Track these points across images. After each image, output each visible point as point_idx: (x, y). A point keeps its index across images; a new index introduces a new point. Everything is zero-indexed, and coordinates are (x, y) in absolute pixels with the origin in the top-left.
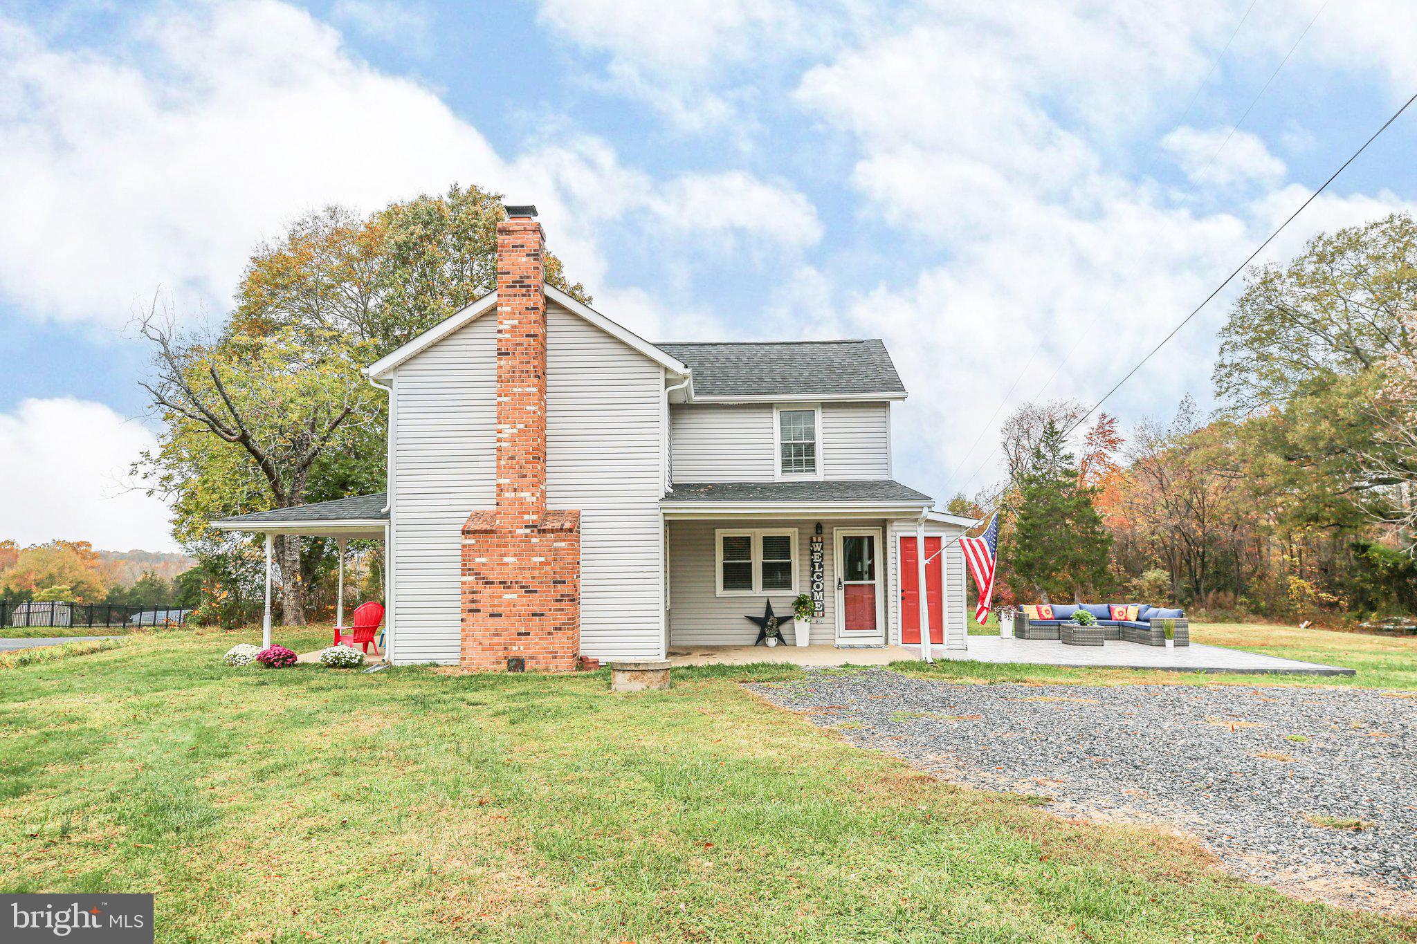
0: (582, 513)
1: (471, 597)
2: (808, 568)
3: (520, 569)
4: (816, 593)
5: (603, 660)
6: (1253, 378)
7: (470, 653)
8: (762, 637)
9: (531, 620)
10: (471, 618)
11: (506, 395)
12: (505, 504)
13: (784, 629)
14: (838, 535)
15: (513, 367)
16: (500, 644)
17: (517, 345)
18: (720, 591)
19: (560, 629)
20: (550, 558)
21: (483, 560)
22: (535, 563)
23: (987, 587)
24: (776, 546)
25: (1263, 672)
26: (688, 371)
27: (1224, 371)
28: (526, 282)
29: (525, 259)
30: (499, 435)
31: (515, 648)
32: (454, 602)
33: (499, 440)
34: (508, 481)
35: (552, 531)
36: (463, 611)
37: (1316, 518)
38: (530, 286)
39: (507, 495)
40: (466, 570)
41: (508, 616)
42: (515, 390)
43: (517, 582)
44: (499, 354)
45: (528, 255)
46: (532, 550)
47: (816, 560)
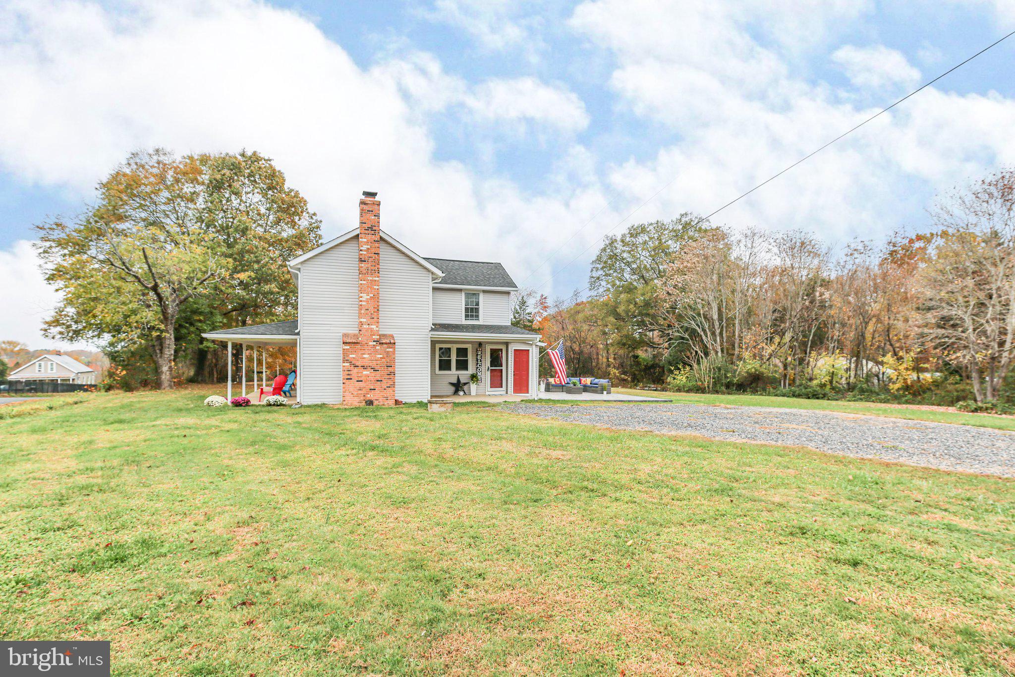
0: (396, 335)
1: (347, 372)
2: (475, 362)
3: (371, 360)
4: (478, 373)
5: (404, 401)
6: (603, 283)
7: (347, 398)
8: (456, 392)
9: (376, 383)
10: (347, 382)
11: (364, 280)
12: (363, 331)
13: (465, 388)
14: (488, 348)
15: (367, 267)
16: (361, 394)
17: (370, 257)
18: (438, 371)
19: (389, 387)
20: (385, 356)
21: (354, 356)
22: (378, 358)
24: (462, 352)
25: (646, 401)
26: (444, 275)
27: (593, 280)
28: (374, 228)
29: (373, 217)
30: (361, 299)
31: (369, 396)
32: (341, 376)
34: (365, 320)
35: (386, 343)
36: (344, 379)
37: (624, 344)
38: (375, 231)
39: (365, 326)
40: (345, 360)
41: (365, 382)
42: (368, 278)
43: (369, 366)
44: (360, 261)
45: (373, 215)
46: (376, 352)
47: (478, 358)
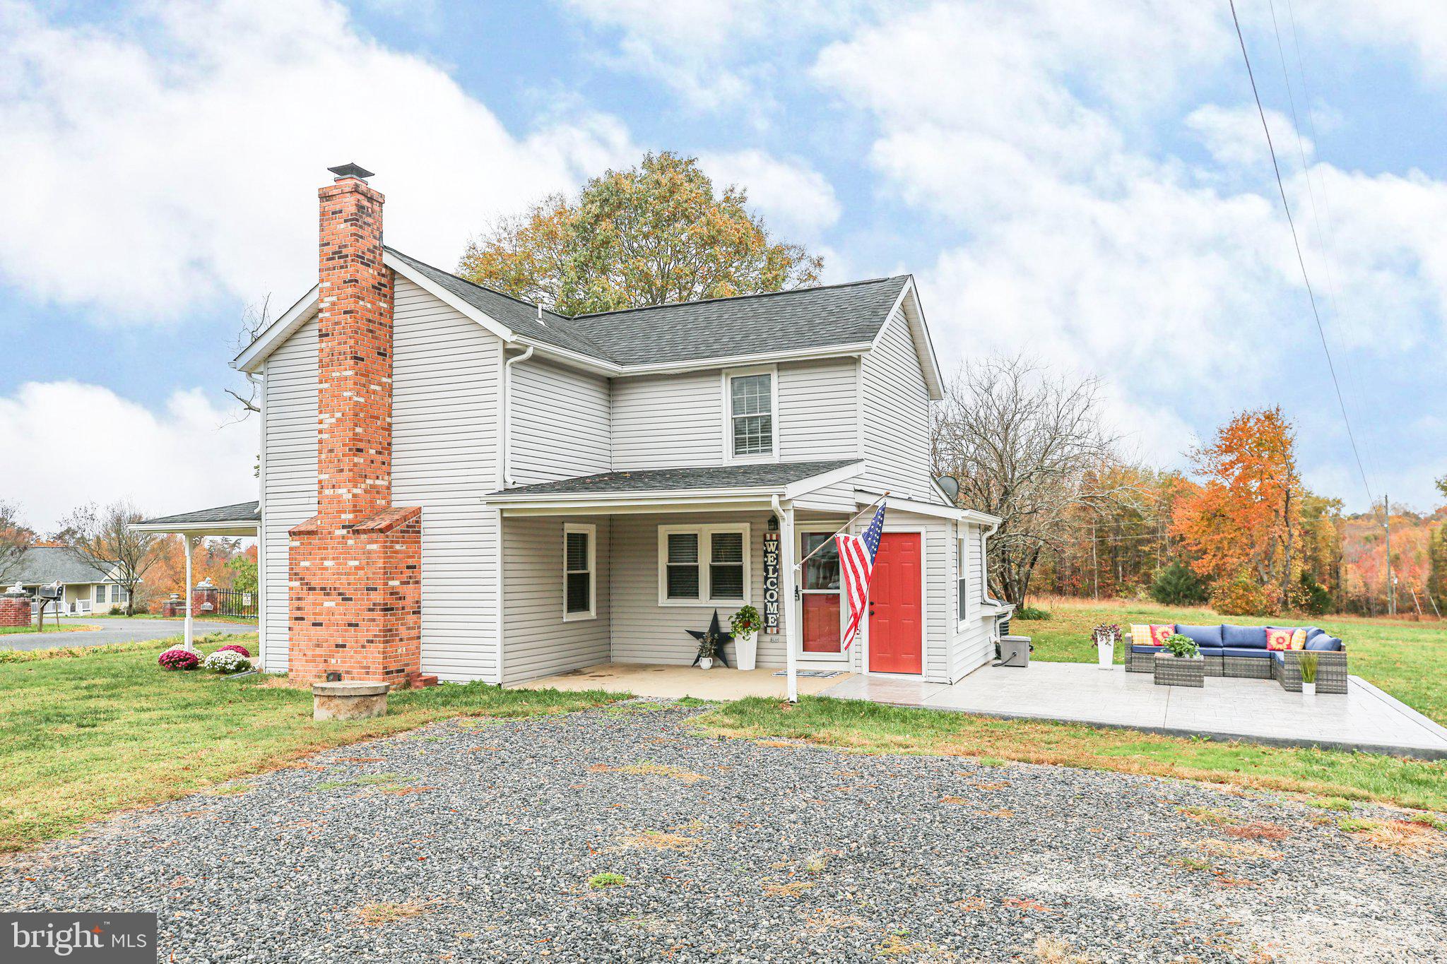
0: (424, 510)
1: (296, 603)
2: (760, 573)
3: (338, 574)
4: (769, 604)
7: (297, 666)
9: (346, 631)
10: (297, 626)
11: (326, 382)
12: (325, 501)
13: (727, 648)
15: (332, 349)
16: (321, 656)
17: (336, 323)
18: (663, 599)
19: (372, 642)
20: (364, 562)
21: (307, 564)
22: (351, 568)
23: (863, 608)
24: (727, 546)
28: (345, 251)
29: (343, 226)
30: (321, 426)
31: (333, 661)
33: (320, 432)
34: (327, 476)
35: (365, 532)
36: (290, 619)
38: (347, 256)
39: (327, 492)
40: (294, 575)
41: (328, 626)
42: (334, 374)
43: (335, 589)
44: (321, 336)
45: (346, 221)
46: (347, 551)
47: (769, 563)
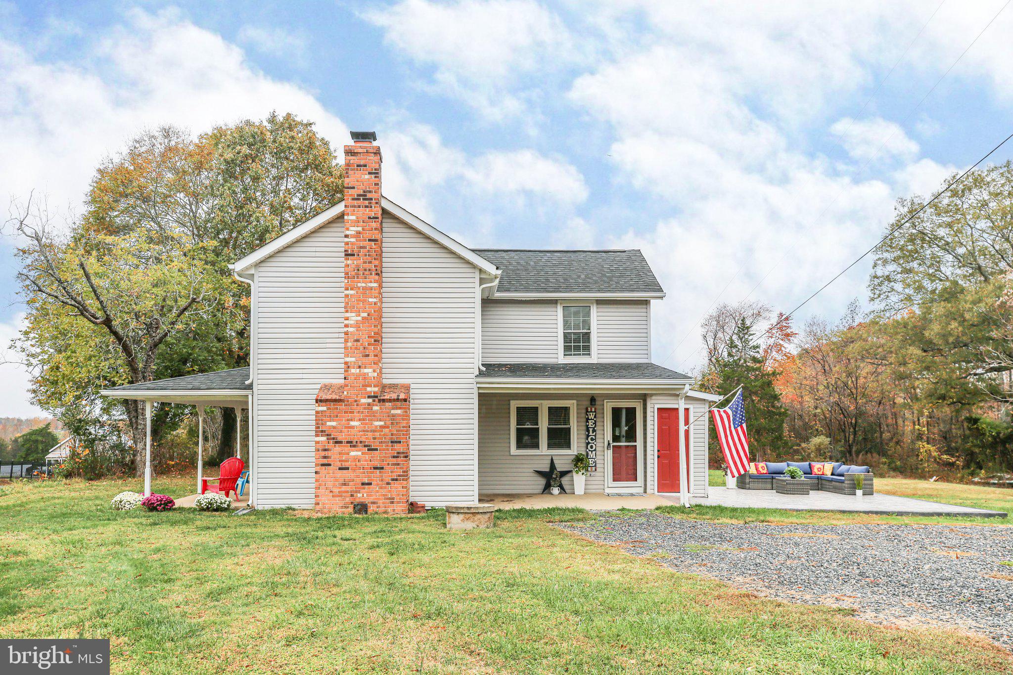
0: (412, 386)
1: (323, 453)
2: (583, 432)
3: (364, 431)
4: (590, 453)
5: (428, 505)
6: (899, 287)
7: (323, 499)
8: (547, 488)
9: (373, 473)
10: (323, 470)
11: (352, 289)
12: (351, 379)
13: (565, 480)
14: (608, 406)
15: (358, 266)
16: (347, 492)
17: (361, 247)
18: (514, 450)
19: (396, 480)
20: (389, 423)
21: (334, 424)
22: (376, 427)
24: (559, 414)
26: (499, 272)
27: (876, 281)
28: (369, 196)
29: (369, 177)
30: (346, 322)
31: (359, 495)
32: (311, 458)
33: (346, 326)
34: (353, 359)
35: (390, 400)
36: (317, 465)
37: (943, 397)
38: (372, 199)
39: (353, 371)
40: (319, 432)
41: (354, 469)
42: (359, 285)
43: (361, 442)
44: (346, 255)
45: (370, 173)
46: (373, 416)
47: (590, 426)
